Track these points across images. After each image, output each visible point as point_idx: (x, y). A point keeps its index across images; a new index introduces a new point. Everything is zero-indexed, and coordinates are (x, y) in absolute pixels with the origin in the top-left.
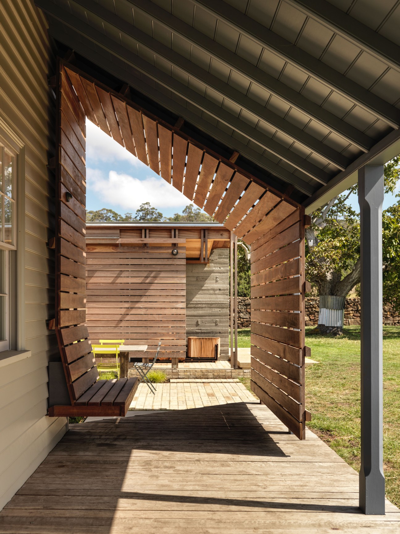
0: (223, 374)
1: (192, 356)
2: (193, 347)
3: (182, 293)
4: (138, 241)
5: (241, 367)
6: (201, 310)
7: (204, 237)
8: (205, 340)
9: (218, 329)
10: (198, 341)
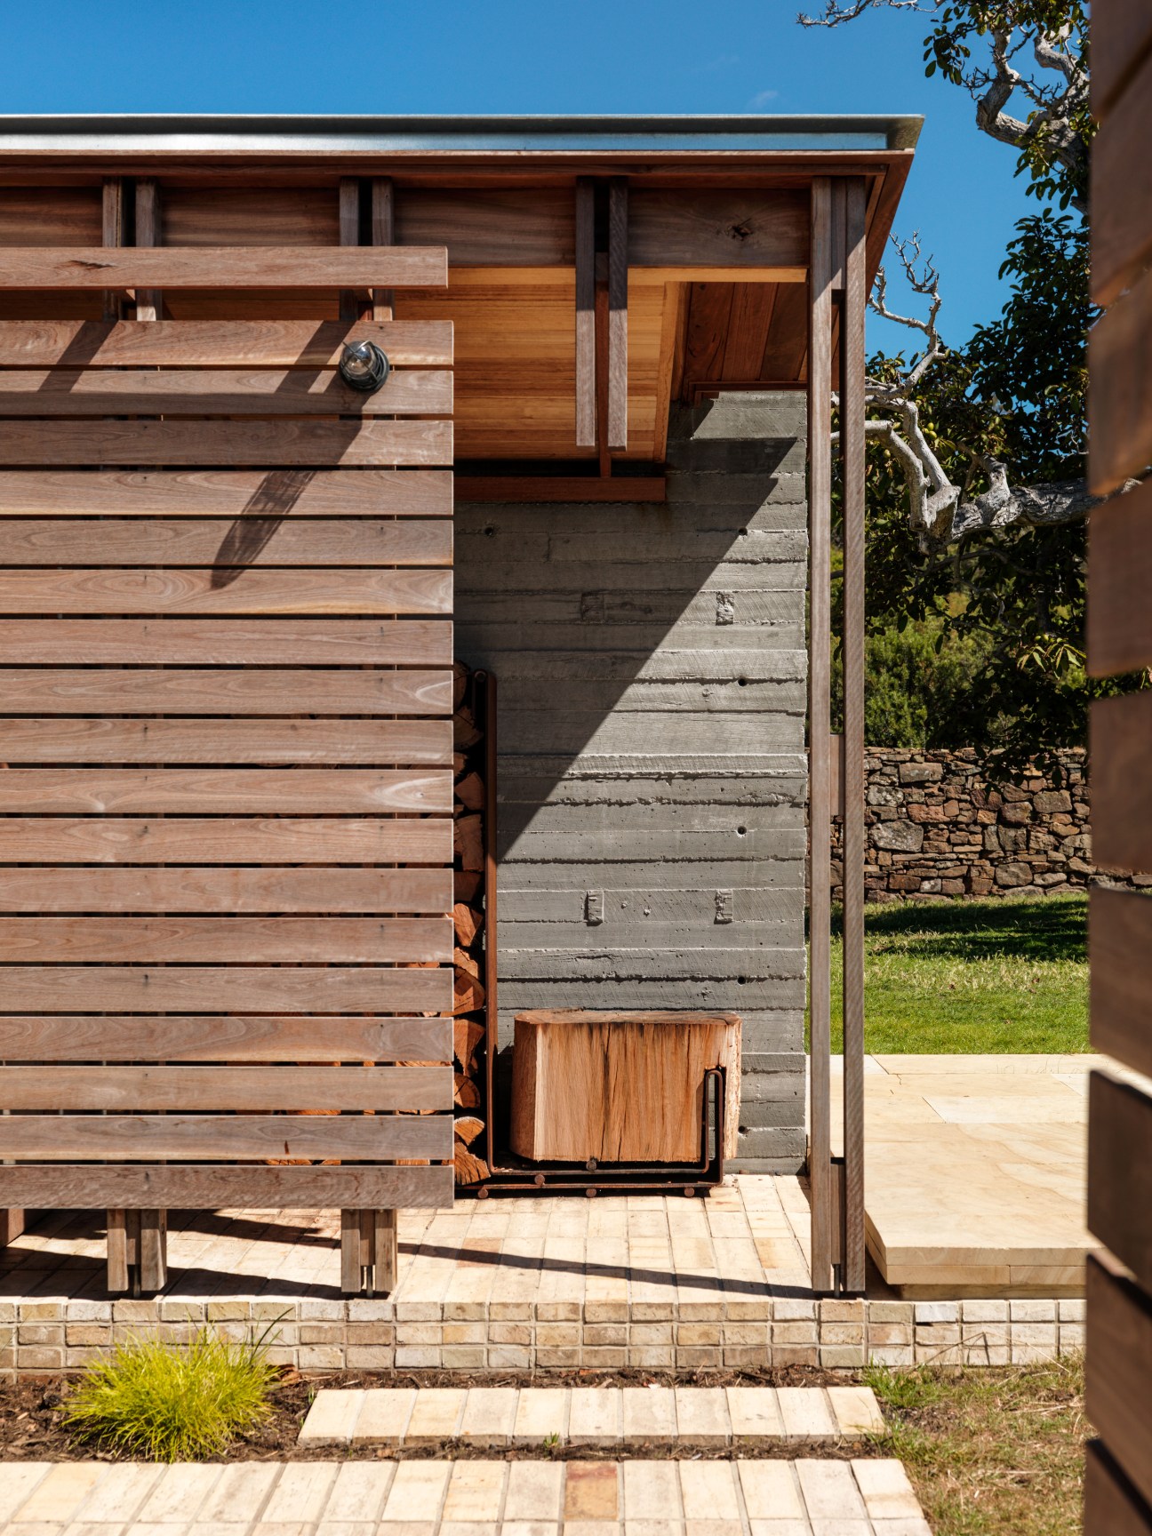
0: (753, 1339)
1: (539, 1154)
2: (549, 1088)
3: (419, 694)
4: (60, 266)
5: (890, 1280)
6: (613, 825)
7: (602, 242)
8: (631, 1037)
9: (733, 953)
10: (580, 1040)
